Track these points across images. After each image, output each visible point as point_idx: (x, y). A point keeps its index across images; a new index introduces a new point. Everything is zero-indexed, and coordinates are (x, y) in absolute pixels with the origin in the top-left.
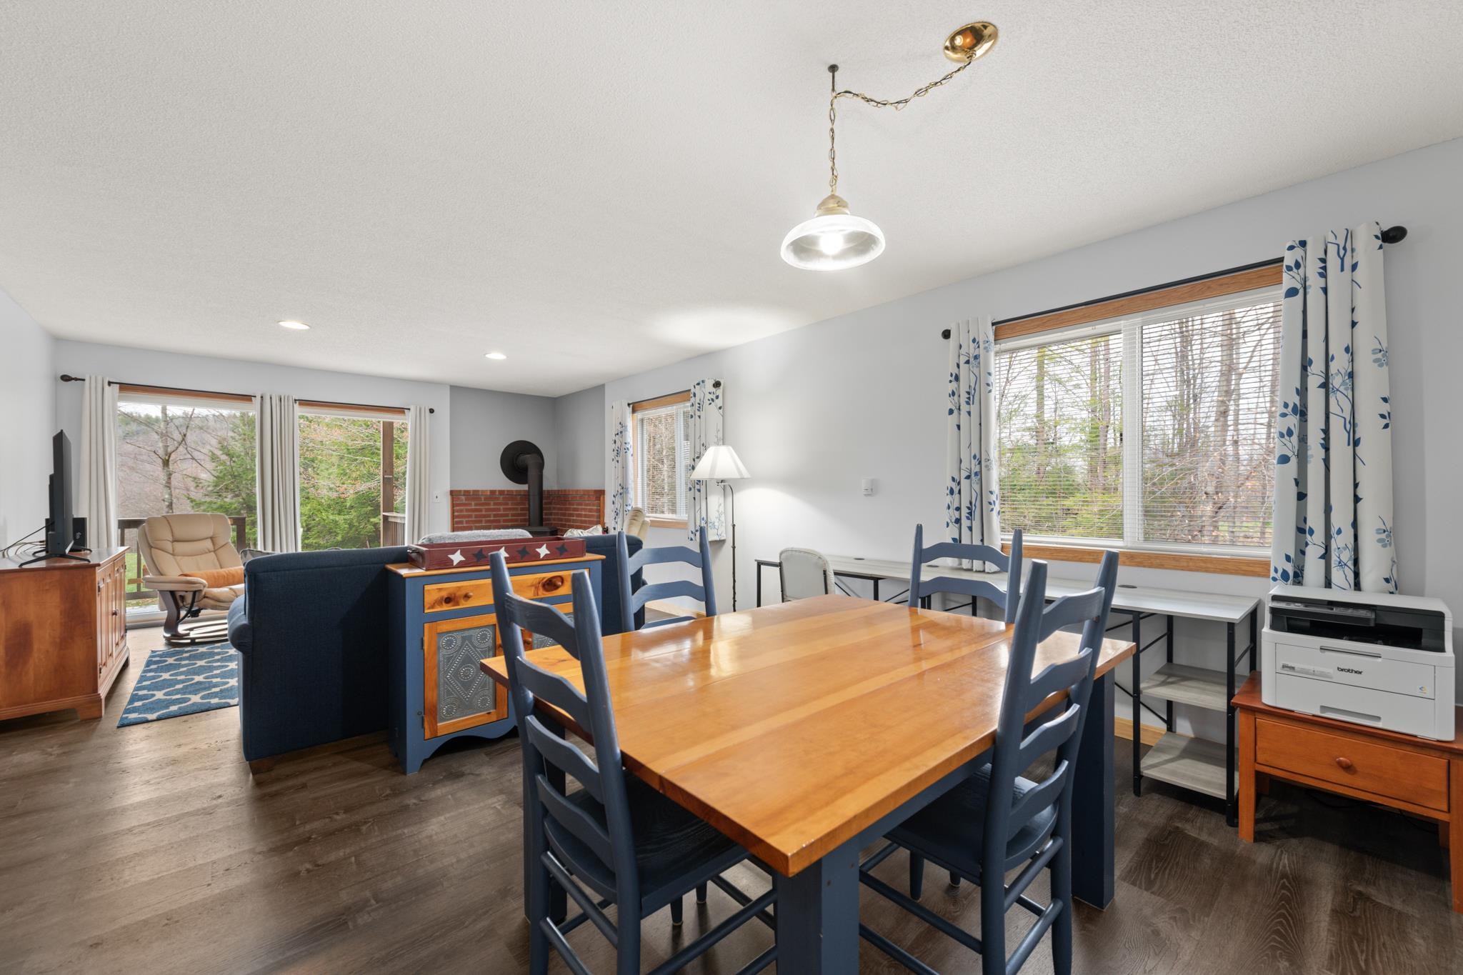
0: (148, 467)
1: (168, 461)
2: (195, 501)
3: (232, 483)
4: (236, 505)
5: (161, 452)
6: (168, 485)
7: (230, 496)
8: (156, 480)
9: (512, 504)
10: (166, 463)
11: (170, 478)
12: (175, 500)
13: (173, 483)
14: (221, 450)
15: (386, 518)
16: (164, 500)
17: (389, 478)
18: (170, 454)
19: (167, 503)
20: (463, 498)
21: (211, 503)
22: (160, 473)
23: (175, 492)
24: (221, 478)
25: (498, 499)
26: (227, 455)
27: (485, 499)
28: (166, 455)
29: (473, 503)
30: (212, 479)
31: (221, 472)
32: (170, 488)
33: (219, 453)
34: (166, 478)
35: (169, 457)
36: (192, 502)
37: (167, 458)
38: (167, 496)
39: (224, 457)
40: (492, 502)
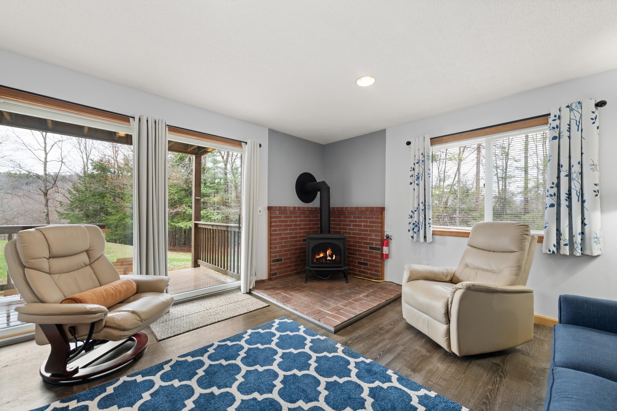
0: (37, 197)
1: (47, 193)
2: (60, 213)
3: (80, 204)
4: (81, 215)
5: (43, 189)
6: (47, 205)
7: (77, 211)
8: (41, 203)
9: (304, 217)
10: (46, 194)
11: (48, 202)
12: (49, 213)
13: (49, 205)
14: (73, 188)
15: (196, 225)
16: (44, 212)
17: (198, 199)
18: (48, 190)
19: (46, 214)
20: (277, 212)
21: (68, 214)
22: (42, 198)
23: (50, 209)
24: (74, 202)
25: (296, 213)
26: (76, 191)
27: (290, 213)
28: (46, 190)
29: (283, 216)
30: (69, 202)
31: (74, 199)
32: (47, 206)
33: (72, 190)
34: (45, 202)
35: (47, 192)
36: (58, 213)
37: (46, 192)
38: (46, 211)
39: (75, 192)
40: (293, 215)
